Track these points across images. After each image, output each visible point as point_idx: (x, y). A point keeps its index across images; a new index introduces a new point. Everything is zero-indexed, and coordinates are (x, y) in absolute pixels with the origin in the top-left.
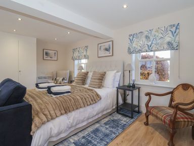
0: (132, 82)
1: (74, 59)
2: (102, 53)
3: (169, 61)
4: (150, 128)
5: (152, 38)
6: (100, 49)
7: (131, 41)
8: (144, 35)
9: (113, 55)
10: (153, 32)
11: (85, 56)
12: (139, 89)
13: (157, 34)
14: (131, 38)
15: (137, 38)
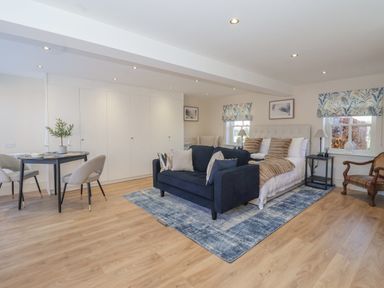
0: (323, 151)
1: (224, 120)
2: (277, 114)
3: (369, 128)
4: (349, 197)
5: (350, 101)
6: (273, 108)
7: (322, 102)
8: (340, 97)
9: (294, 117)
10: (352, 94)
11: (247, 116)
12: (333, 159)
13: (357, 97)
14: (322, 98)
15: (331, 99)
